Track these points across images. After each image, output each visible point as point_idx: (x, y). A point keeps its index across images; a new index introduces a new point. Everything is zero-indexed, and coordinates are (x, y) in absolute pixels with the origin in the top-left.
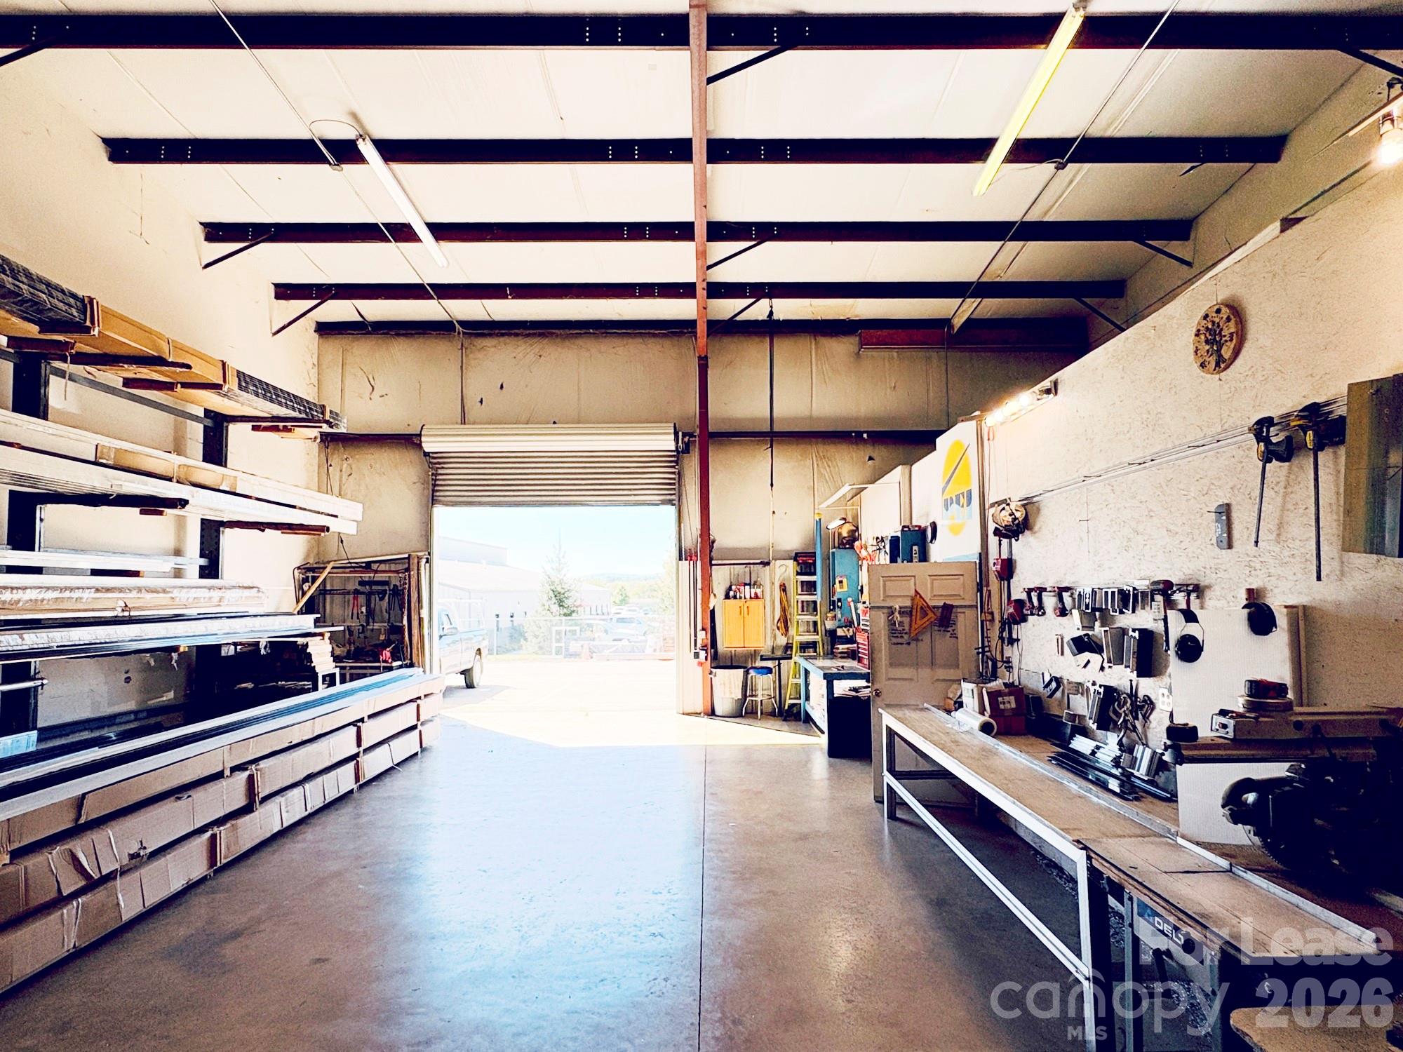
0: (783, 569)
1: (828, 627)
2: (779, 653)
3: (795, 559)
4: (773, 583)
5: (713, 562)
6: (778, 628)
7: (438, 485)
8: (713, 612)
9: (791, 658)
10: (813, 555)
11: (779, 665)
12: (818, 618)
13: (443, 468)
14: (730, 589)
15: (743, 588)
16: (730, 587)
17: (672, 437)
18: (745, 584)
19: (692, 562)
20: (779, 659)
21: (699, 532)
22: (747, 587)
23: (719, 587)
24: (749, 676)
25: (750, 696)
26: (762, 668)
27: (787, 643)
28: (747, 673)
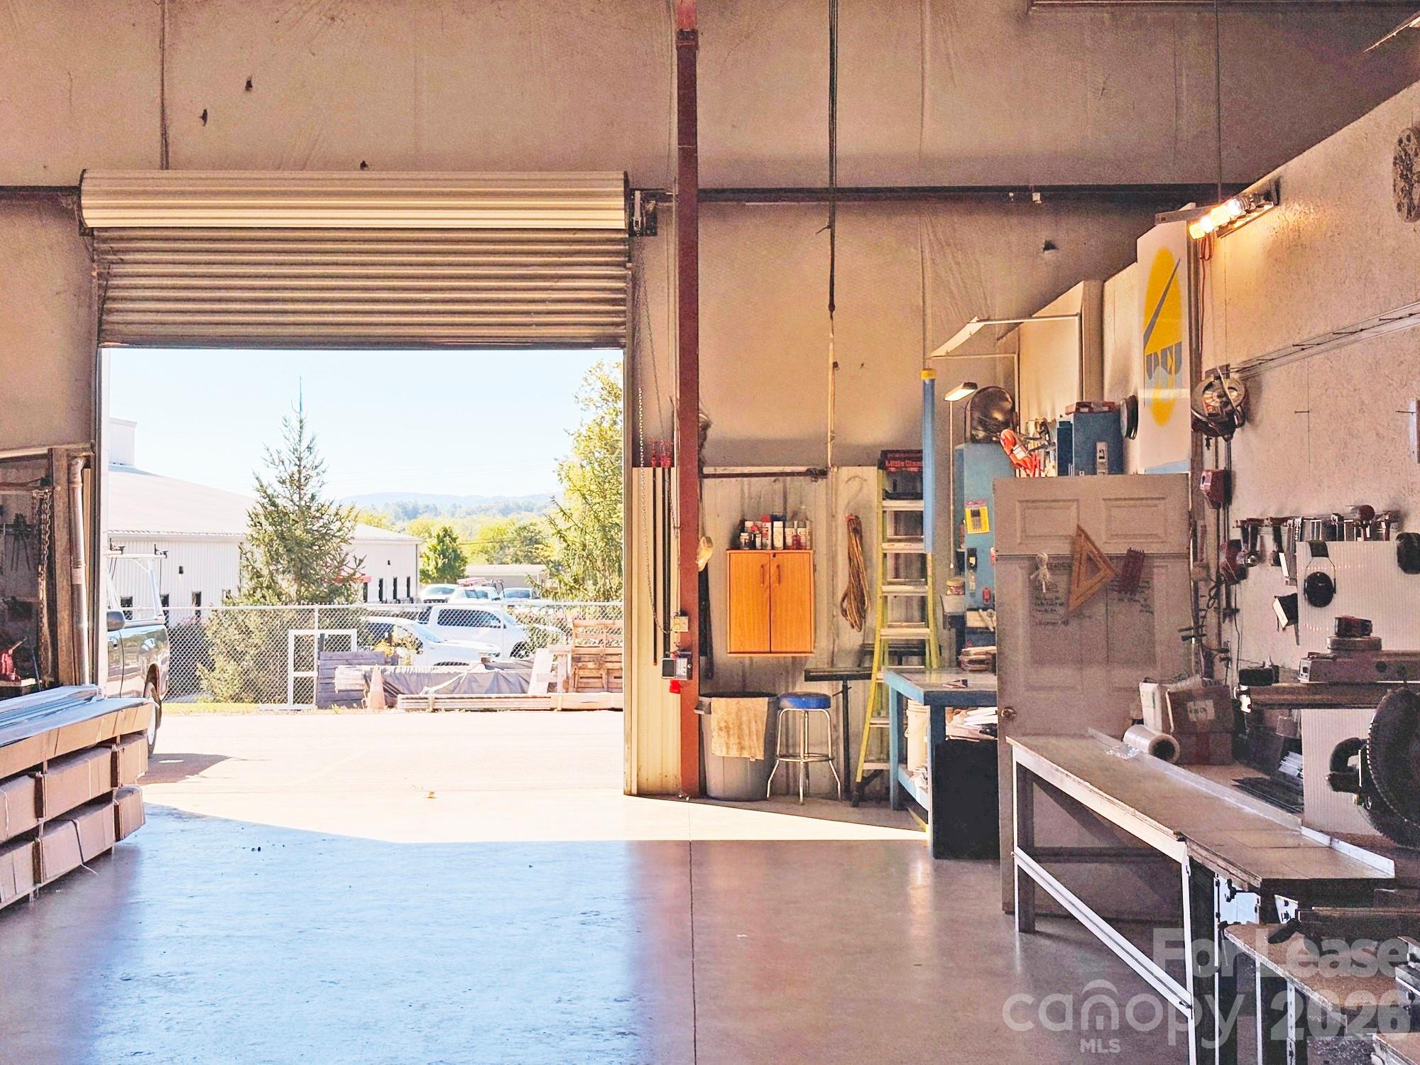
0: (855, 485)
1: (949, 609)
2: (845, 665)
3: (881, 466)
4: (833, 516)
5: (706, 470)
6: (844, 613)
7: (114, 299)
8: (704, 576)
9: (869, 677)
10: (917, 456)
11: (845, 690)
12: (928, 590)
13: (123, 262)
14: (741, 527)
15: (769, 525)
16: (742, 522)
17: (621, 202)
18: (774, 519)
19: (659, 470)
20: (845, 678)
21: (676, 405)
22: (778, 524)
23: (717, 524)
24: (781, 714)
25: (782, 756)
26: (809, 695)
27: (863, 645)
28: (775, 707)
